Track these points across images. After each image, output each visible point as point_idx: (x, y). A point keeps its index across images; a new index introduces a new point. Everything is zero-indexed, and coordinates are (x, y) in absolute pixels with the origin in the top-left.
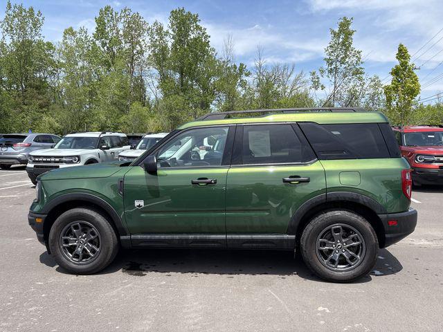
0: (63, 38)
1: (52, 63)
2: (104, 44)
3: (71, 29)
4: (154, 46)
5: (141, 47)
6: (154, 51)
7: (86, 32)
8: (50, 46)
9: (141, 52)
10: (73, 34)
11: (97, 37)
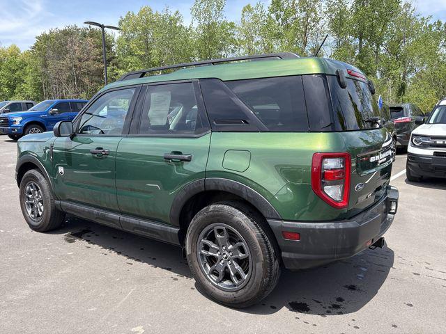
0: (241, 16)
1: (233, 41)
2: (278, 17)
3: (248, 7)
4: (331, 11)
5: (316, 14)
6: (330, 16)
7: (262, 7)
8: (232, 25)
9: (316, 20)
10: (251, 11)
11: (272, 10)
